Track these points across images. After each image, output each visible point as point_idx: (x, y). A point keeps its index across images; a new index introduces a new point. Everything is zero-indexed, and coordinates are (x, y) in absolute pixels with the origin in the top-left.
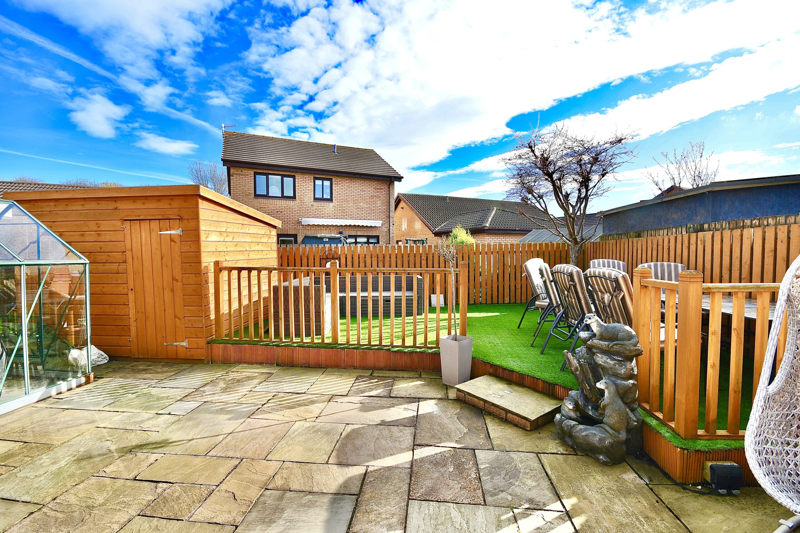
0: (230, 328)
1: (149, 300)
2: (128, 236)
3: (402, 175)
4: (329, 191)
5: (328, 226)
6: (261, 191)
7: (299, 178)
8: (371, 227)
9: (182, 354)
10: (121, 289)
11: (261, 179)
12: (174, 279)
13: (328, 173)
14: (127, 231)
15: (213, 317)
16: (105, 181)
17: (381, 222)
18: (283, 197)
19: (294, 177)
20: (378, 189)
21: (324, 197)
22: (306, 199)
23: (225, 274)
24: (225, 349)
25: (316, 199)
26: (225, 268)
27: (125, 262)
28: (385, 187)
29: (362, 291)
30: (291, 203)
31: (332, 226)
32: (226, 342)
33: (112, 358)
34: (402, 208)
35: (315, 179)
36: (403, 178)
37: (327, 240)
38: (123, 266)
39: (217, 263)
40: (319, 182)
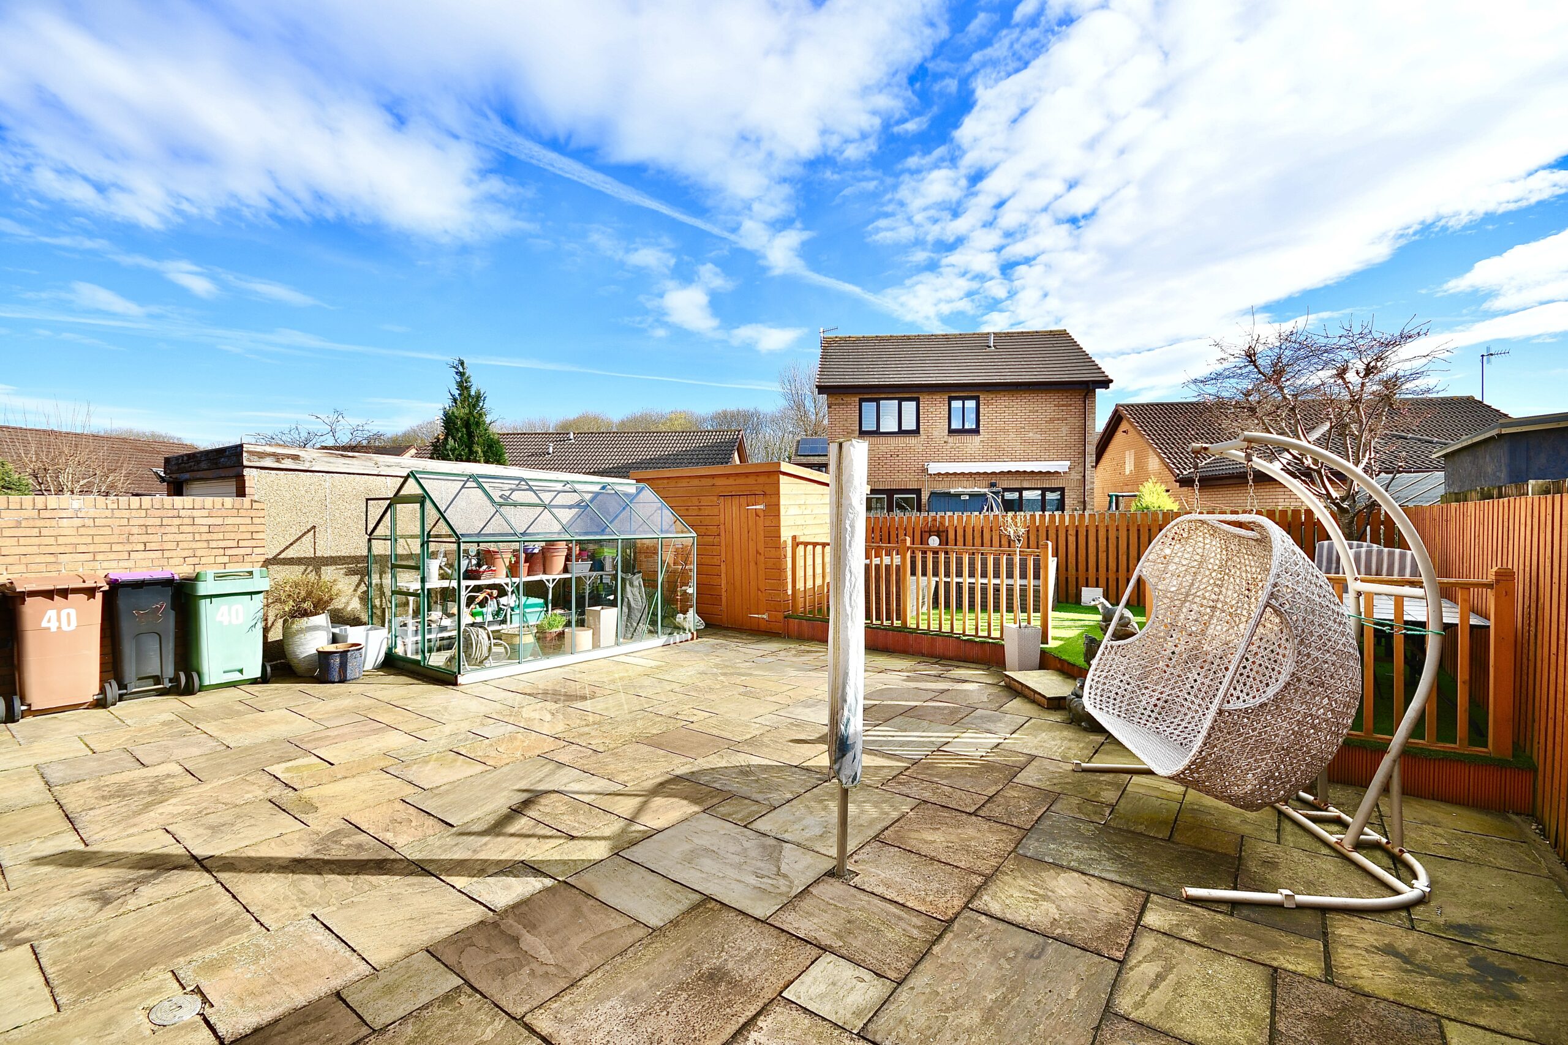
0: (805, 607)
1: (737, 571)
2: (722, 510)
3: (1110, 377)
4: (973, 416)
5: (971, 474)
6: (869, 425)
7: (925, 400)
8: (1049, 472)
9: (763, 627)
10: (716, 561)
11: (869, 408)
12: (757, 552)
13: (972, 389)
14: (722, 506)
15: (790, 592)
16: (674, 410)
17: (1068, 463)
18: (901, 432)
19: (917, 400)
20: (1063, 405)
21: (966, 427)
22: (935, 433)
23: (801, 548)
24: (800, 625)
25: (951, 432)
26: (801, 543)
27: (719, 535)
28: (1076, 401)
29: (969, 576)
30: (912, 441)
31: (978, 473)
32: (801, 618)
33: (707, 626)
34: (1124, 432)
35: (951, 399)
36: (1111, 381)
37: (967, 498)
38: (717, 539)
39: (794, 538)
40: (957, 404)
